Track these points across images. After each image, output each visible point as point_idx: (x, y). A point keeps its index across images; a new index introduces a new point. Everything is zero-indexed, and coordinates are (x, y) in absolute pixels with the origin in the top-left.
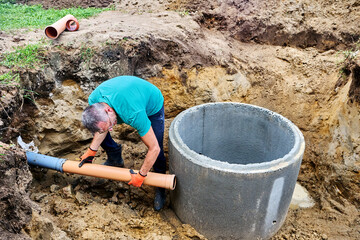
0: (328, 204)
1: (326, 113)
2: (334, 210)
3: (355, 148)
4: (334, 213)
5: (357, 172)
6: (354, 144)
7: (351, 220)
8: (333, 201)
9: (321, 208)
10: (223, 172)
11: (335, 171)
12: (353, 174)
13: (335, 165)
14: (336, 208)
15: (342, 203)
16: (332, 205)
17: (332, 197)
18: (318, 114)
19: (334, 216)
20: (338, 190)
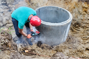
0: (75, 30)
1: (70, 6)
2: (77, 31)
3: (81, 14)
4: (78, 31)
5: (82, 20)
6: (81, 13)
7: (83, 32)
8: (76, 29)
9: (73, 31)
10: (56, 26)
11: (76, 21)
12: (81, 20)
13: (75, 19)
14: (78, 30)
15: (79, 28)
16: (76, 30)
17: (76, 28)
18: (67, 6)
19: (78, 32)
20: (77, 25)
